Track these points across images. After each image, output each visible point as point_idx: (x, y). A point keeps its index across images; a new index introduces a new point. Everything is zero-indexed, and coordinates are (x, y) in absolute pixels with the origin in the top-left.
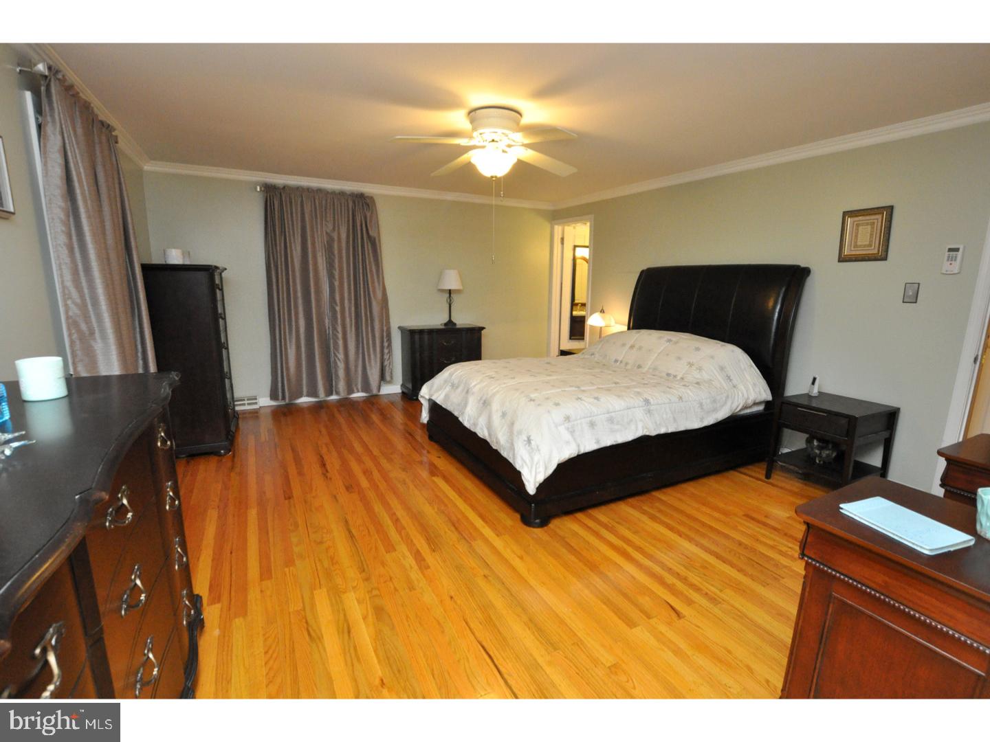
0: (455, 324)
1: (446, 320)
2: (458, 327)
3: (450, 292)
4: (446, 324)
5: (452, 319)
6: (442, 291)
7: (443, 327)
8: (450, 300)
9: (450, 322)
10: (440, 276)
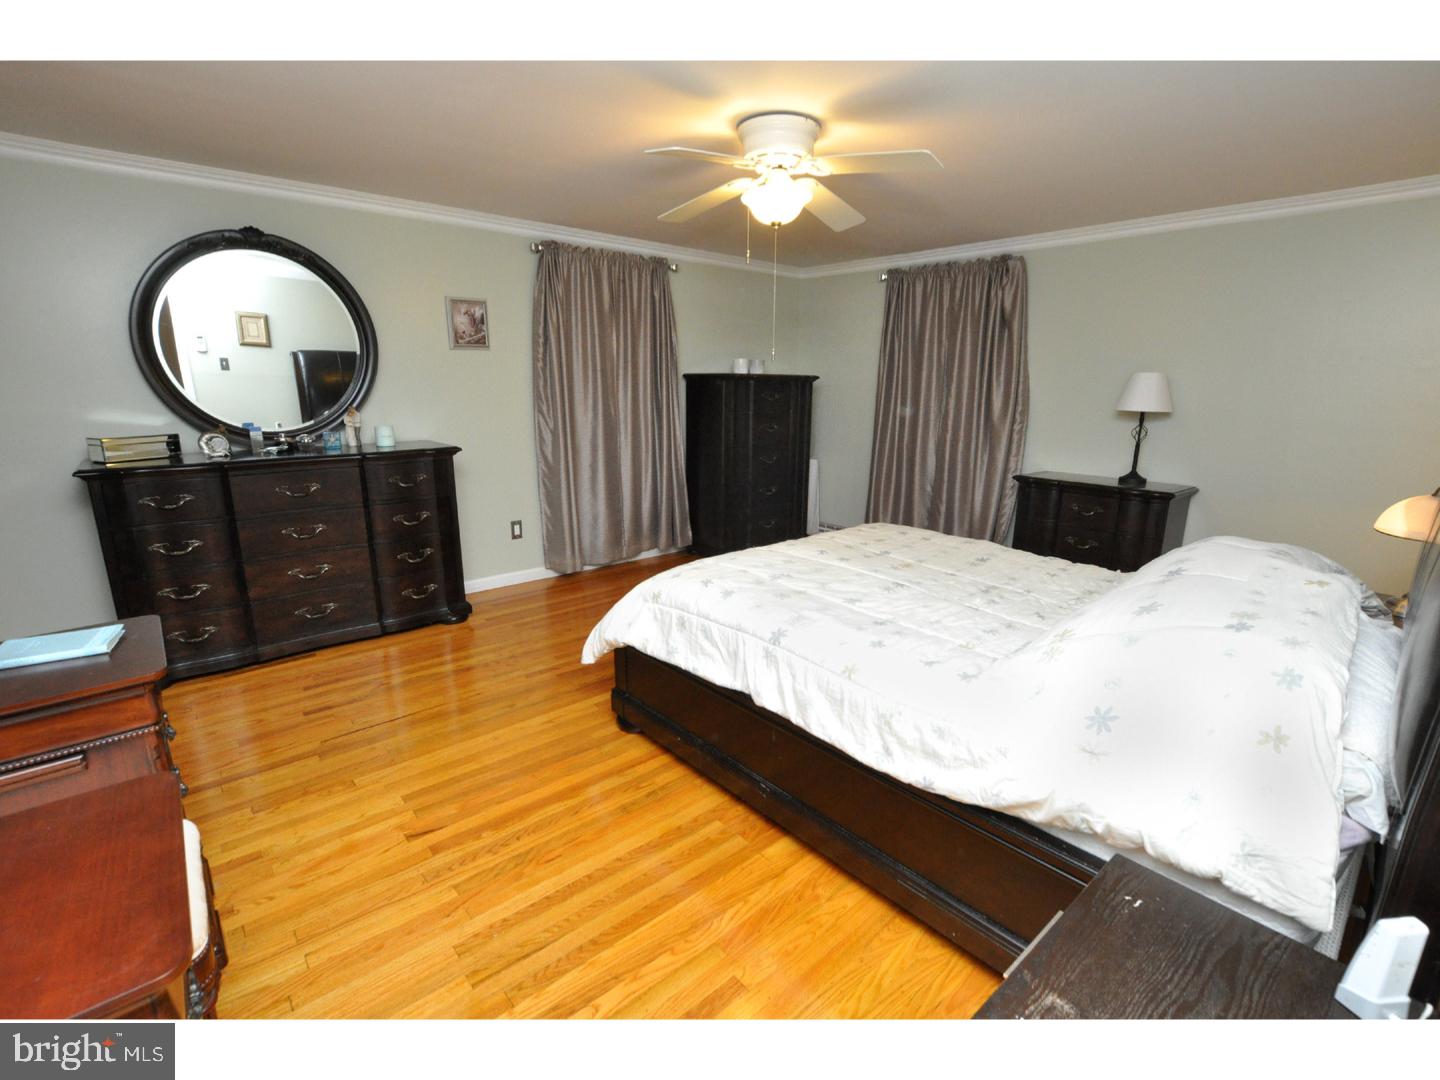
0: (1143, 482)
1: (1127, 470)
2: (1148, 487)
3: (1142, 417)
4: (1122, 480)
5: (1137, 470)
6: (1130, 415)
7: (1115, 484)
8: (1139, 433)
9: (1133, 477)
10: (1125, 387)
